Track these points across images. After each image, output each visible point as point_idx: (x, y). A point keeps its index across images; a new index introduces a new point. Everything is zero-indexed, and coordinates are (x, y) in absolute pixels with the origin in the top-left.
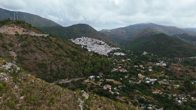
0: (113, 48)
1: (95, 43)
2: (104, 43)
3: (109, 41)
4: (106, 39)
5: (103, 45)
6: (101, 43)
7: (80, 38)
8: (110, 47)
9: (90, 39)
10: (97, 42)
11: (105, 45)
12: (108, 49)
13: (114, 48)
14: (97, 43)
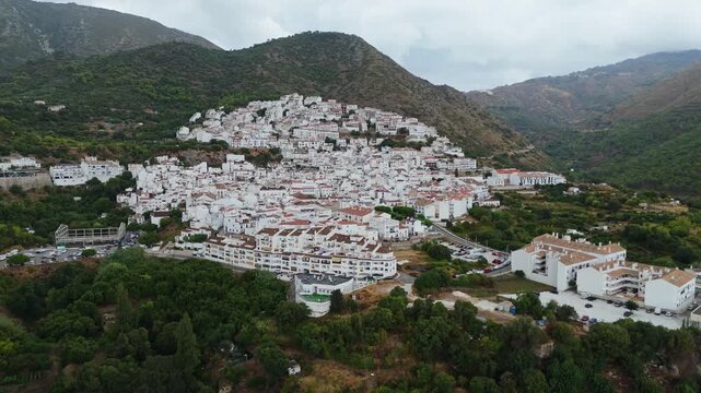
0: (498, 179)
1: (356, 135)
2: (432, 132)
3: (477, 132)
4: (462, 119)
5: (418, 147)
6: (404, 132)
7: (263, 105)
8: (472, 164)
9: (325, 108)
10: (379, 128)
11: (436, 145)
12: (448, 182)
13: (515, 178)
14: (378, 136)
